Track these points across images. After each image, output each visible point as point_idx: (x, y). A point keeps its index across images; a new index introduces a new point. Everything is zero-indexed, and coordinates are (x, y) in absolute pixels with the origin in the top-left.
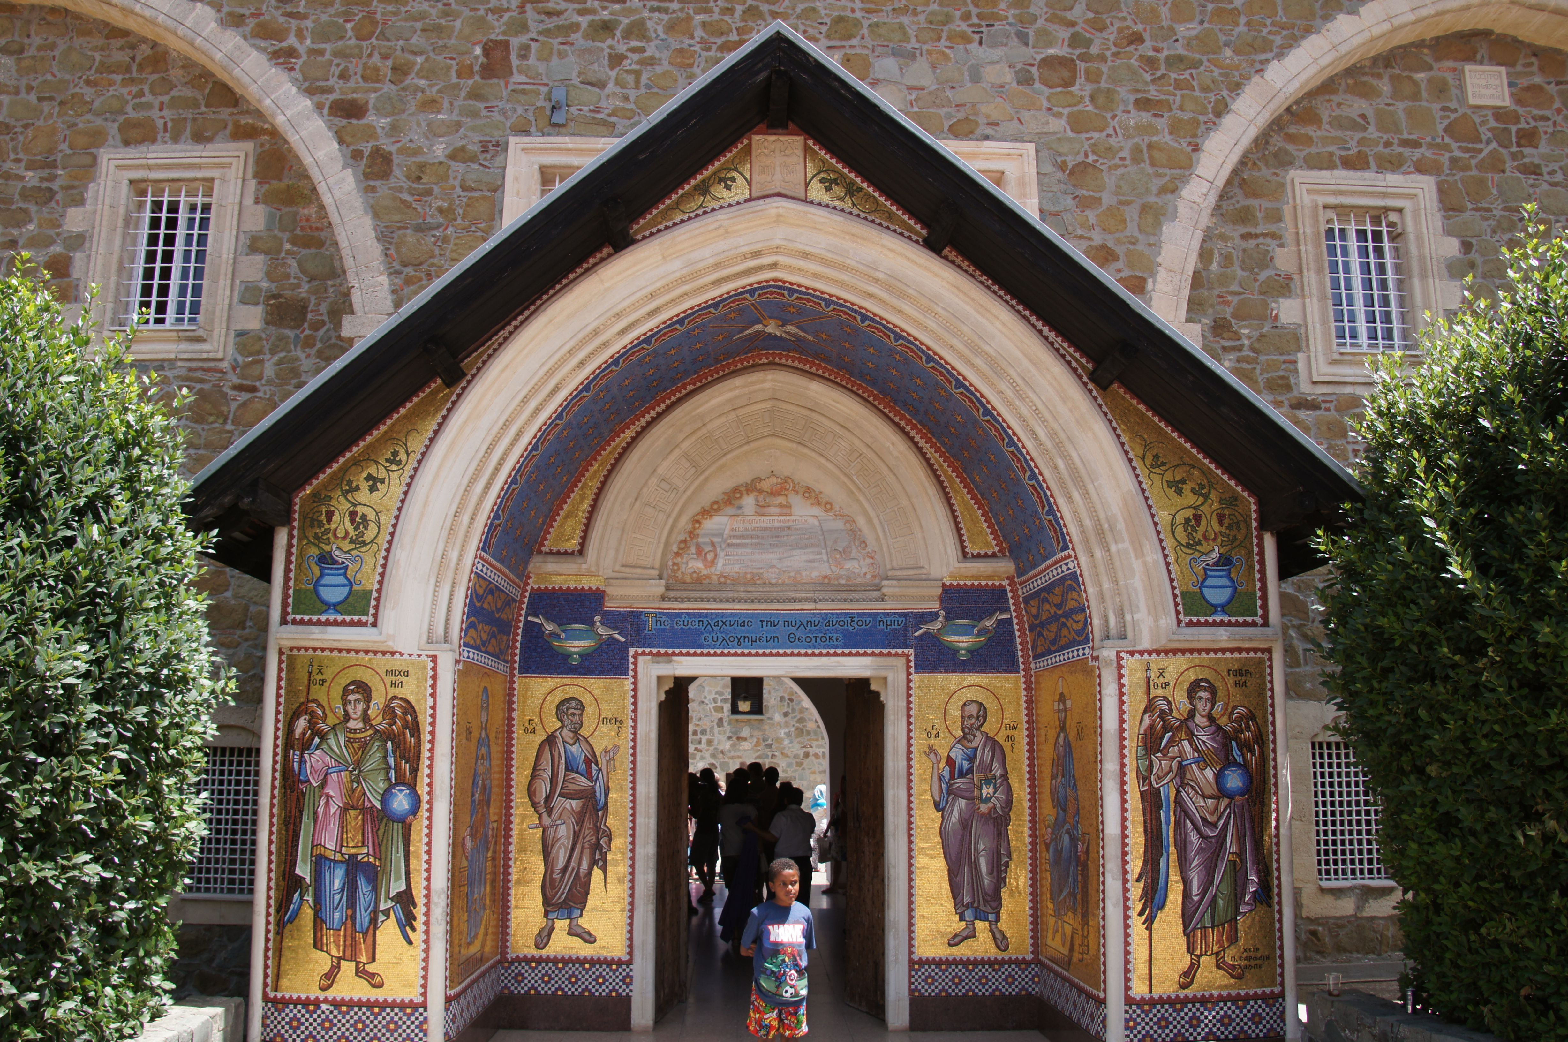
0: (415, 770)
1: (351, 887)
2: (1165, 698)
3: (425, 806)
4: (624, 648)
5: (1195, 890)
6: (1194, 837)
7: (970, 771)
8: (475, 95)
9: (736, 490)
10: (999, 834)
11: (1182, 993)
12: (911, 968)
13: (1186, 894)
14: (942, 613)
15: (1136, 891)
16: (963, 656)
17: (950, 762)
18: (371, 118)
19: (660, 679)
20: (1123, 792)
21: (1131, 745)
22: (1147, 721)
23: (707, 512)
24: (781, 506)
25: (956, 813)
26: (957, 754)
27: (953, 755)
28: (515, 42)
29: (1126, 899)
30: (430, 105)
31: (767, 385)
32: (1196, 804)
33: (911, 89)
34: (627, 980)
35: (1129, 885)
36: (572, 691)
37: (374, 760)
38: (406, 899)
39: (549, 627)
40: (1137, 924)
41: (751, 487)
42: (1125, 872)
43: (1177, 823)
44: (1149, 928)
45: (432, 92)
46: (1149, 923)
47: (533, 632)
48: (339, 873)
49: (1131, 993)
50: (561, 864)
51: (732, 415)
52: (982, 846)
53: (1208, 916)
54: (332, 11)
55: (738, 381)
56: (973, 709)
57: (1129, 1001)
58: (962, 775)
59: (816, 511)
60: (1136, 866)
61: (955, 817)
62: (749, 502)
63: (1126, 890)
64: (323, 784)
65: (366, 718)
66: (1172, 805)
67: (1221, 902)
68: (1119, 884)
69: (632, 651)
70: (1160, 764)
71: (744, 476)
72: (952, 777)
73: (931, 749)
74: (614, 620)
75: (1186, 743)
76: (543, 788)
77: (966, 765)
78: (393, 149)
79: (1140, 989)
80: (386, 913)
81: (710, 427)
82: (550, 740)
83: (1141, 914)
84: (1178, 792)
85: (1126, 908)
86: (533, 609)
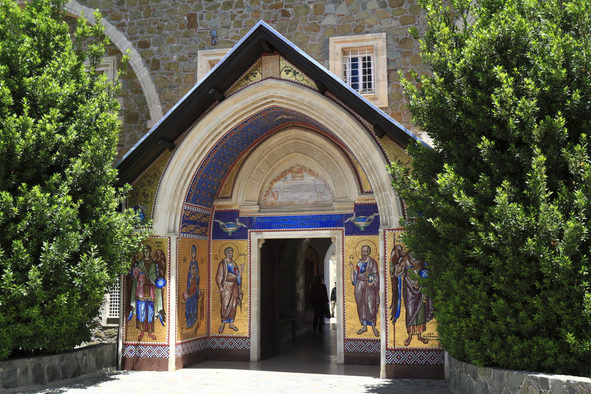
0: (165, 272)
1: (147, 309)
2: (400, 245)
3: (168, 283)
4: (246, 229)
5: (410, 312)
6: (410, 294)
7: (365, 271)
8: (186, 36)
9: (285, 172)
10: (376, 294)
11: (406, 347)
12: (345, 342)
13: (407, 313)
14: (355, 214)
15: (389, 311)
16: (362, 229)
17: (358, 268)
18: (152, 47)
19: (259, 240)
20: (385, 278)
21: (388, 261)
22: (393, 253)
23: (275, 180)
24: (300, 177)
25: (360, 286)
26: (360, 265)
27: (358, 265)
28: (198, 13)
29: (386, 314)
30: (171, 41)
31: (293, 134)
32: (411, 283)
33: (339, 16)
34: (249, 344)
35: (387, 310)
36: (229, 245)
37: (152, 270)
38: (163, 312)
39: (221, 223)
40: (390, 323)
41: (290, 170)
42: (386, 305)
43: (404, 289)
44: (394, 324)
45: (171, 36)
46: (394, 322)
47: (216, 225)
48: (143, 305)
49: (388, 346)
50: (227, 304)
51: (281, 146)
52: (369, 298)
53: (415, 321)
54: (136, 7)
55: (281, 134)
56: (366, 249)
57: (387, 349)
58: (362, 272)
59: (313, 178)
60: (389, 303)
61: (359, 288)
62: (289, 176)
63: (386, 311)
64: (138, 278)
65: (150, 257)
66: (402, 283)
67: (420, 317)
68: (384, 309)
69: (249, 231)
70: (398, 268)
71: (287, 167)
72: (358, 273)
73: (351, 263)
74: (242, 220)
75: (407, 261)
76: (220, 278)
77: (363, 269)
78: (160, 58)
79: (391, 346)
80: (157, 317)
81: (274, 150)
82: (223, 262)
83: (391, 320)
84: (404, 278)
85: (386, 317)
86: (216, 218)
